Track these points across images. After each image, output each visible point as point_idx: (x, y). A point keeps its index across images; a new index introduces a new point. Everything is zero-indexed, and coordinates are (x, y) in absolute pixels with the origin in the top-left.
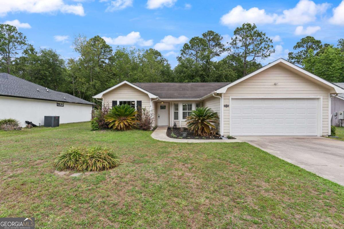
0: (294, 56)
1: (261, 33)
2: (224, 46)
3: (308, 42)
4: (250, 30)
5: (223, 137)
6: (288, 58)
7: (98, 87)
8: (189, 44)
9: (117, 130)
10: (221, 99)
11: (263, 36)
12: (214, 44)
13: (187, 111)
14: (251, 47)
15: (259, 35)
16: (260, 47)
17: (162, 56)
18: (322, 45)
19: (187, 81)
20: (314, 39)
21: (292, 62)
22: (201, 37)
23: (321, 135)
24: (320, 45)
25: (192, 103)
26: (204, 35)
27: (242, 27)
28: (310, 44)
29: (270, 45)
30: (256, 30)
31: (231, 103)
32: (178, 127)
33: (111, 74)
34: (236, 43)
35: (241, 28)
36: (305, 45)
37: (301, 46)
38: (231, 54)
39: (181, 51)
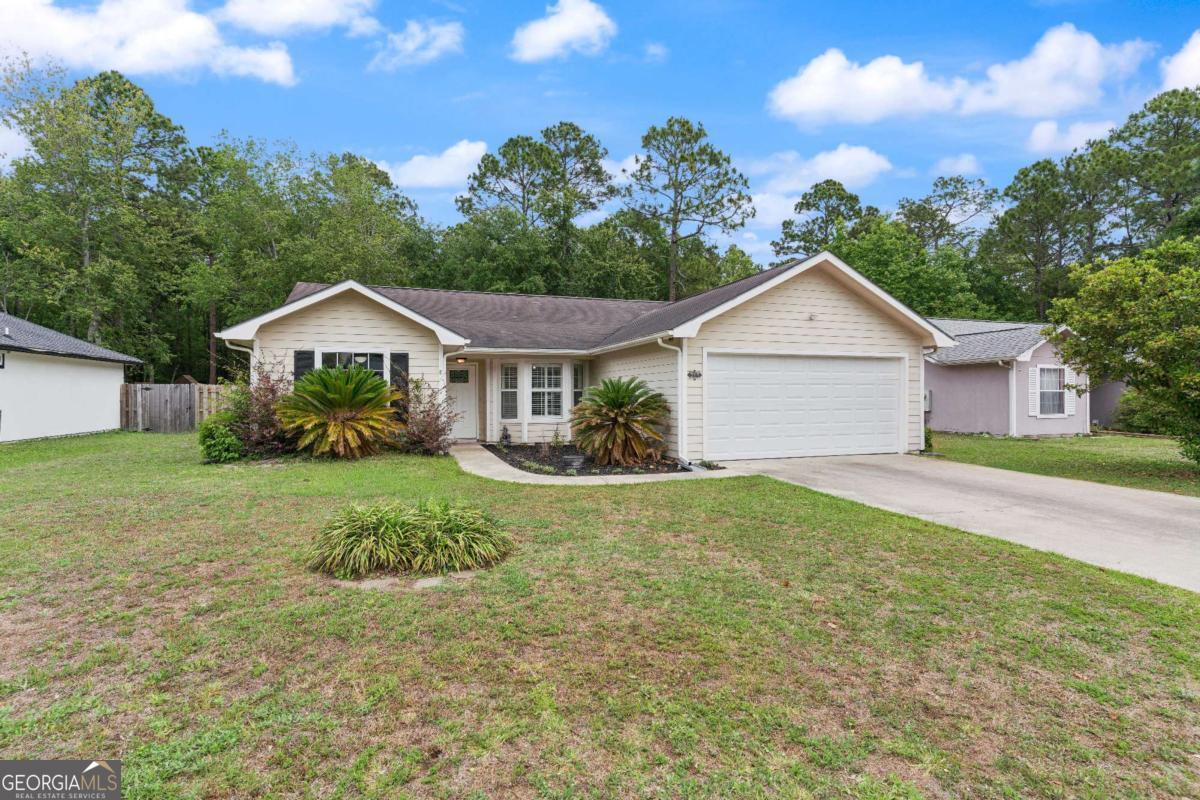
0: (796, 230)
1: (720, 153)
2: (610, 178)
3: (830, 196)
4: (689, 142)
5: (690, 464)
6: (783, 236)
7: (127, 287)
8: (499, 157)
9: (333, 455)
10: (680, 354)
11: (725, 164)
12: (579, 166)
13: (546, 390)
14: (691, 193)
15: (715, 159)
16: (718, 196)
17: (394, 186)
18: (860, 209)
19: (501, 285)
20: (843, 190)
21: (791, 247)
22: (538, 139)
23: (906, 451)
24: (857, 207)
25: (561, 365)
26: (548, 134)
27: (666, 127)
28: (834, 202)
29: (743, 194)
30: (708, 145)
31: (707, 368)
32: (515, 440)
33: (183, 238)
34: (649, 176)
35: (663, 130)
36: (822, 205)
37: (814, 205)
38: (632, 206)
39: (471, 179)
